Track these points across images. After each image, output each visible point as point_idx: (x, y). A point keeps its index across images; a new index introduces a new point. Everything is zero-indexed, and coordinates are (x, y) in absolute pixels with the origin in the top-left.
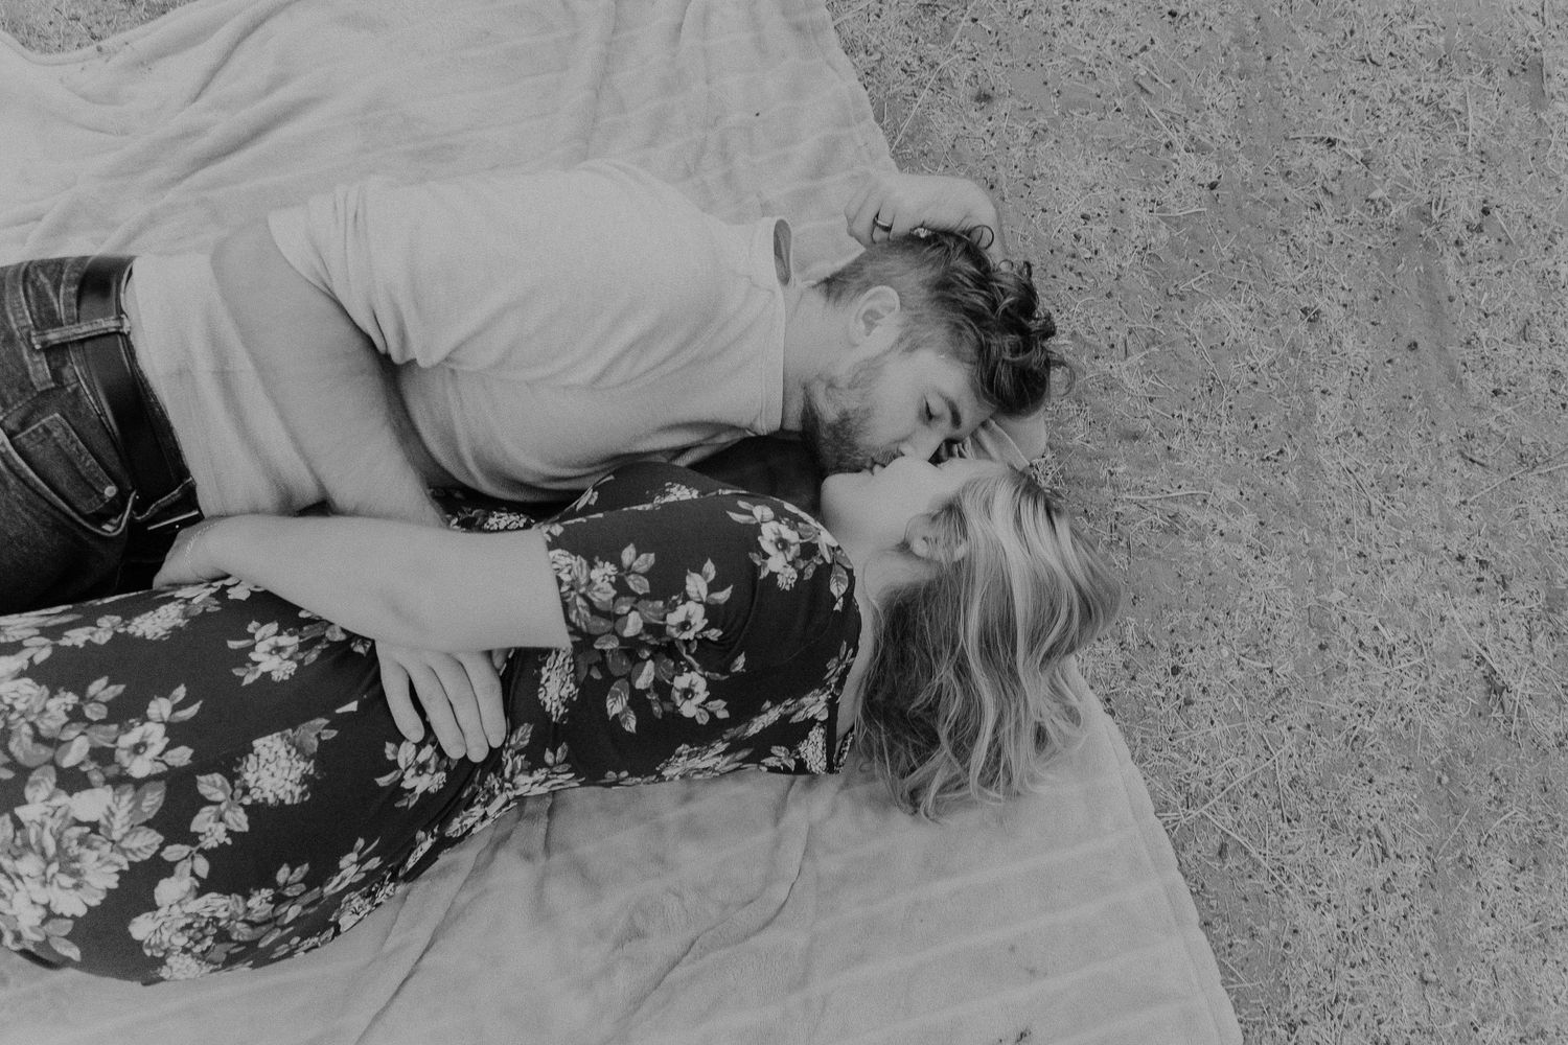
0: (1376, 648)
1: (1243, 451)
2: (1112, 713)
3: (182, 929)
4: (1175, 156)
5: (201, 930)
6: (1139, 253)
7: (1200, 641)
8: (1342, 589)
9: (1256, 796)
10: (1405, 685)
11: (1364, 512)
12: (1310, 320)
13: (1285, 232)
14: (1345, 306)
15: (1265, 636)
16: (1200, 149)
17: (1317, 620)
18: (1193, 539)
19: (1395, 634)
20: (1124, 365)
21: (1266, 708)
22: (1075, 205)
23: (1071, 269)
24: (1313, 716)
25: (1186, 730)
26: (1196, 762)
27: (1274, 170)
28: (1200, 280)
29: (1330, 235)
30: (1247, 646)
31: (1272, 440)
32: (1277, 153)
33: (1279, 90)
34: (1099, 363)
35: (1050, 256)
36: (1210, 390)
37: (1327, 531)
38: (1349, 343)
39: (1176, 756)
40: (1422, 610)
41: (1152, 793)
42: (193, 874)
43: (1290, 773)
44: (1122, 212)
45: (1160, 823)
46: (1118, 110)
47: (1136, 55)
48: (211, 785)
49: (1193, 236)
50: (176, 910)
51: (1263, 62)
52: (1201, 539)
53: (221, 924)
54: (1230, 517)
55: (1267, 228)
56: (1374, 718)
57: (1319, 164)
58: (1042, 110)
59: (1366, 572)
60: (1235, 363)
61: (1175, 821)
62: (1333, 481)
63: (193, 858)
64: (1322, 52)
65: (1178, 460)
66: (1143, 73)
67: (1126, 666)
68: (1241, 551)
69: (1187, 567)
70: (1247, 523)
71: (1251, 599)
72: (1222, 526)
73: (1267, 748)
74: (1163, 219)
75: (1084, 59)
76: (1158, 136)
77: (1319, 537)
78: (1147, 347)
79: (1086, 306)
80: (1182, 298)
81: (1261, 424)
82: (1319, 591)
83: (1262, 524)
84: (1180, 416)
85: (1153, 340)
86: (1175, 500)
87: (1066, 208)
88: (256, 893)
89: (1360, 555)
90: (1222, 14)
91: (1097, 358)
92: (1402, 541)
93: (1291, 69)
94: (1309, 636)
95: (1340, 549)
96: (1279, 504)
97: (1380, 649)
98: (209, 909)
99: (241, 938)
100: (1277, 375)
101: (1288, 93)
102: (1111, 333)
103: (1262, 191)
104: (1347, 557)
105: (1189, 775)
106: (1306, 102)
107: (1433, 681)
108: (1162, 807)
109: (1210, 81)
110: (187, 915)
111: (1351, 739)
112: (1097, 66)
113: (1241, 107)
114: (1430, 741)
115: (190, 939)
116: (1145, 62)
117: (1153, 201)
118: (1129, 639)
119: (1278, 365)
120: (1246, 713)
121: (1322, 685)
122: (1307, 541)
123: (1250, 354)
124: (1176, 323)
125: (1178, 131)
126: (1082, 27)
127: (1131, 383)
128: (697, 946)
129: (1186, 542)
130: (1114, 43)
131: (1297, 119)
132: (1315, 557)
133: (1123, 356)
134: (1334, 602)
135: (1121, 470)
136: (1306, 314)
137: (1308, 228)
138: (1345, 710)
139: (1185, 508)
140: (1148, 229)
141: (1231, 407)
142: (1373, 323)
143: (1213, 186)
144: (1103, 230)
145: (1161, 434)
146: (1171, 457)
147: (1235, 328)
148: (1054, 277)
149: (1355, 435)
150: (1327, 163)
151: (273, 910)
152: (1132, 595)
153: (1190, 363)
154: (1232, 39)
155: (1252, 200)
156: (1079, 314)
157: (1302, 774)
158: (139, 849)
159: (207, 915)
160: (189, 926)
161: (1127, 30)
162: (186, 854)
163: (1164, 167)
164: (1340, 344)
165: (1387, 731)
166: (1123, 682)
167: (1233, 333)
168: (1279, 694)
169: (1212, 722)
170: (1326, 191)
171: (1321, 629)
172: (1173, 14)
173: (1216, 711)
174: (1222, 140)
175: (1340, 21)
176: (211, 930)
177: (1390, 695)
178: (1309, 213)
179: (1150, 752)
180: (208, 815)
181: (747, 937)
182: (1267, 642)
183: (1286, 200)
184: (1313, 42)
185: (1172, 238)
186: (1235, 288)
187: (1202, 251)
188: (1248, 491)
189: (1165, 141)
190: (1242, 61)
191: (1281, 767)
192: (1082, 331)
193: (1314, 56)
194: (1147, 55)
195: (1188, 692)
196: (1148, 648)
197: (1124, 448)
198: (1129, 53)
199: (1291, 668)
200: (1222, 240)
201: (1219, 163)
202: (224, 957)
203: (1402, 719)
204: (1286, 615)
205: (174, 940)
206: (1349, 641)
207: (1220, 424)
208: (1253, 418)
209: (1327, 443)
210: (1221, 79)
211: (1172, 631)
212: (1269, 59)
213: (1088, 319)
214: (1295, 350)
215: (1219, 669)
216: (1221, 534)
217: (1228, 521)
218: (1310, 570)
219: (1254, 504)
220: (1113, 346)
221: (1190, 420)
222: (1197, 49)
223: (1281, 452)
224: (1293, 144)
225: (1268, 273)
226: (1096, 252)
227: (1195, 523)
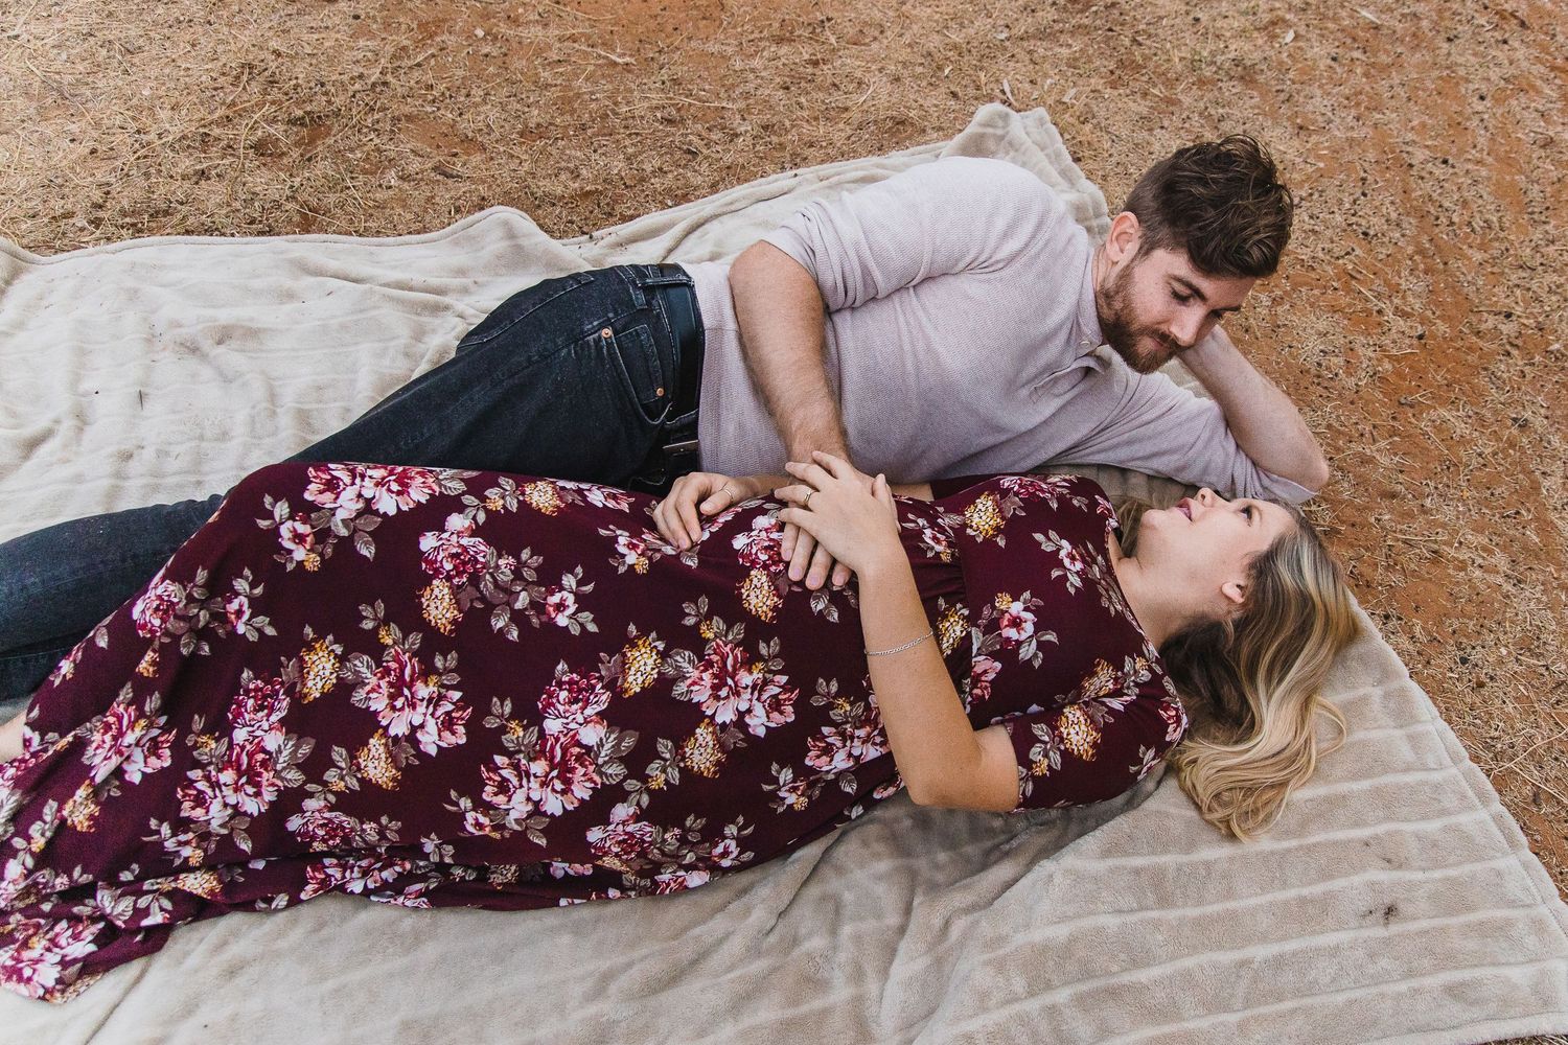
1: (1486, 511)
4: (1386, 318)
6: (1371, 376)
7: (1480, 642)
12: (1520, 426)
13: (1486, 369)
14: (1547, 418)
15: (1536, 643)
16: (1405, 315)
18: (1457, 569)
20: (1374, 448)
21: (1549, 694)
22: (1313, 345)
23: (1319, 384)
25: (1483, 705)
27: (1466, 330)
28: (1424, 395)
29: (1522, 372)
30: (1522, 648)
31: (1508, 504)
32: (1466, 320)
33: (1458, 282)
34: (1353, 445)
36: (1448, 468)
38: (1556, 442)
44: (1351, 350)
46: (1336, 289)
47: (1342, 257)
49: (1411, 367)
51: (1441, 266)
54: (1485, 556)
55: (1470, 366)
57: (1503, 328)
60: (1465, 451)
64: (1487, 262)
65: (1432, 515)
66: (1350, 268)
67: (1419, 654)
68: (1500, 580)
69: (1456, 589)
70: (1501, 560)
71: (1517, 614)
72: (1479, 561)
73: (1558, 724)
74: (1386, 356)
75: (1303, 258)
76: (1369, 306)
78: (1390, 437)
80: (1412, 406)
81: (1496, 493)
83: (1513, 561)
84: (1427, 484)
85: (1393, 432)
86: (1436, 542)
87: (1307, 346)
91: (1351, 442)
93: (1464, 271)
96: (1525, 548)
100: (1501, 461)
101: (1466, 285)
102: (1359, 427)
103: (1460, 343)
105: (1493, 738)
106: (1481, 291)
109: (1403, 275)
112: (1314, 262)
113: (1430, 291)
116: (1350, 261)
117: (1375, 345)
118: (1418, 635)
119: (1500, 455)
120: (1532, 697)
123: (1476, 446)
124: (1410, 423)
125: (1385, 304)
127: (1384, 460)
129: (1451, 572)
130: (1323, 250)
131: (1477, 301)
133: (1372, 442)
135: (1387, 517)
136: (1516, 422)
137: (1503, 367)
139: (1445, 548)
140: (1375, 362)
141: (1468, 480)
143: (1421, 337)
144: (1340, 361)
145: (1414, 496)
146: (1425, 513)
147: (1461, 429)
150: (1508, 328)
153: (1427, 449)
154: (1414, 251)
155: (1454, 348)
156: (1331, 412)
161: (1332, 242)
163: (1379, 324)
164: (1549, 443)
166: (1419, 665)
167: (1458, 430)
168: (1559, 685)
169: (1504, 702)
170: (1512, 345)
172: (1365, 234)
173: (1505, 693)
174: (1421, 311)
175: (1497, 244)
178: (1502, 357)
182: (1538, 647)
183: (1481, 349)
184: (1478, 256)
185: (1395, 368)
186: (1453, 402)
187: (1421, 378)
189: (1376, 308)
190: (1425, 264)
193: (1481, 264)
194: (1352, 257)
195: (1478, 677)
196: (1435, 643)
197: (1386, 503)
198: (1337, 256)
199: (1564, 667)
200: (1436, 371)
201: (1422, 324)
204: (1552, 628)
207: (1462, 492)
208: (1489, 488)
209: (1556, 509)
210: (1411, 275)
211: (1454, 632)
212: (1446, 264)
213: (1338, 416)
214: (1512, 445)
215: (1501, 662)
216: (1480, 566)
217: (1484, 558)
218: (1563, 597)
219: (1504, 549)
220: (1362, 435)
221: (1436, 488)
222: (1388, 256)
223: (1518, 513)
224: (1479, 315)
225: (1478, 395)
226: (1336, 375)
227: (1456, 559)
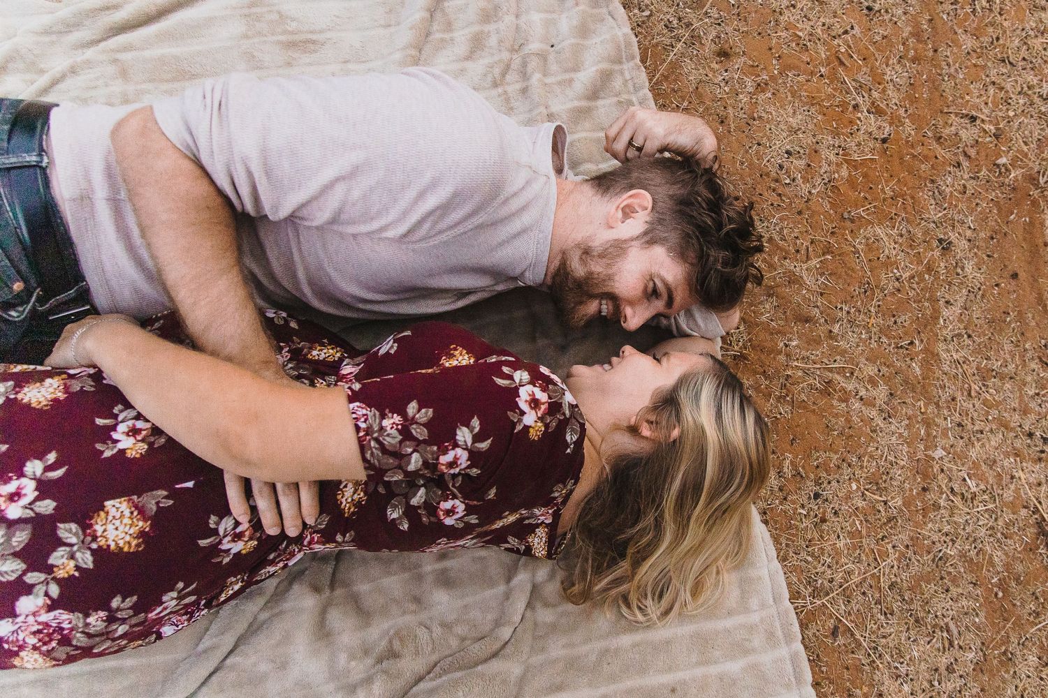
0: (962, 494)
1: (884, 339)
2: (766, 522)
3: (34, 633)
4: (859, 115)
5: (49, 635)
6: (825, 184)
7: (837, 476)
8: (944, 449)
9: (864, 593)
10: (980, 523)
11: (965, 393)
12: (943, 248)
13: (933, 181)
14: (969, 240)
15: (884, 477)
16: (879, 112)
17: (923, 470)
18: (841, 400)
19: (977, 485)
20: (805, 266)
21: (879, 530)
22: (781, 142)
23: (774, 190)
24: (912, 539)
25: (819, 541)
26: (823, 565)
27: (930, 134)
28: (868, 209)
29: (965, 187)
30: (870, 483)
31: (906, 334)
32: (933, 122)
33: (940, 75)
34: (787, 262)
35: (759, 179)
36: (866, 292)
37: (937, 405)
38: (969, 267)
39: (809, 559)
40: (999, 469)
41: (789, 585)
42: (47, 594)
43: (891, 579)
44: (816, 152)
45: (791, 607)
46: (822, 76)
47: (839, 36)
48: (68, 531)
49: (865, 176)
50: (31, 619)
51: (931, 53)
52: (846, 401)
53: (65, 632)
54: (869, 387)
55: (920, 177)
56: (956, 545)
57: (964, 134)
58: (765, 68)
59: (962, 438)
60: (886, 274)
61: (803, 606)
62: (946, 368)
63: (48, 583)
64: (974, 51)
65: (836, 341)
66: (843, 50)
67: (781, 489)
68: (874, 413)
69: (834, 421)
70: (881, 392)
71: (877, 449)
72: (863, 393)
73: (876, 559)
74: (846, 161)
75: (800, 34)
76: (848, 98)
77: (931, 408)
78: (823, 254)
79: (781, 219)
80: (852, 221)
81: (899, 321)
82: (926, 448)
83: (891, 394)
84: (841, 309)
85: (828, 250)
86: (830, 370)
87: (775, 144)
88: (94, 613)
89: (960, 425)
90: (905, 13)
91: (785, 258)
92: (990, 418)
93: (950, 61)
94: (915, 480)
95: (945, 419)
96: (906, 382)
97: (966, 494)
98: (58, 621)
99: (79, 644)
100: (915, 286)
101: (946, 79)
102: (798, 242)
103: (919, 149)
104: (950, 425)
105: (817, 573)
106: (959, 87)
107: (1000, 522)
108: (795, 596)
109: (891, 62)
110: (39, 624)
111: (937, 559)
112: (810, 41)
113: (911, 84)
114: (994, 566)
115: (40, 640)
116: (846, 42)
117: (840, 147)
118: (785, 470)
119: (916, 279)
120: (864, 532)
121: (921, 517)
122: (923, 410)
123: (897, 268)
124: (846, 239)
125: (863, 97)
126: (802, 10)
127: (808, 280)
128: (437, 669)
129: (835, 403)
130: (824, 25)
131: (951, 99)
132: (928, 424)
133: (805, 258)
134: (937, 457)
135: (794, 343)
136: (941, 244)
137: (949, 180)
138: (935, 537)
139: (838, 377)
140: (833, 167)
141: (879, 306)
142: (988, 256)
143: (884, 141)
144: (801, 163)
145: (826, 320)
146: (831, 338)
147: (889, 248)
148: (761, 195)
149: (965, 336)
150: (968, 134)
151: (106, 627)
152: (791, 437)
153: (853, 270)
154: (910, 33)
155: (912, 154)
156: (776, 224)
157: (899, 580)
158: (6, 573)
159: (54, 625)
160: (39, 631)
161: (835, 17)
162: (43, 579)
163: (851, 122)
164: (963, 269)
165: (963, 555)
166: (777, 501)
167: (887, 251)
168: (890, 520)
169: (839, 537)
170: (965, 154)
171: (925, 476)
172: (869, 9)
173: (842, 528)
174: (895, 108)
175: (991, 30)
176: (57, 636)
177: (968, 529)
178: (951, 169)
179: (791, 554)
180: (62, 553)
181: (476, 664)
182: (885, 481)
183: (936, 157)
184: (968, 43)
185: (850, 175)
186: (891, 218)
187: (871, 188)
188: (884, 369)
189: (853, 102)
190: (916, 51)
191: (884, 574)
192: (776, 237)
193: (968, 53)
194: (848, 37)
195: (824, 513)
196: (798, 478)
197: (798, 327)
198: (833, 34)
199: (900, 503)
200: (886, 181)
201: (891, 124)
202: (64, 657)
203: (975, 548)
204: (902, 463)
205: (28, 640)
206: (944, 487)
207: (870, 318)
208: (894, 316)
209: (945, 340)
210: (899, 62)
211: (818, 467)
212: (936, 51)
213: (782, 229)
214: (929, 269)
215: (848, 497)
216: (861, 399)
217: (867, 390)
218: (922, 432)
219: (887, 380)
220: (798, 251)
221: (848, 312)
222: (884, 37)
223: (912, 343)
224: (946, 116)
225: (917, 210)
226: (794, 180)
227: (843, 389)
